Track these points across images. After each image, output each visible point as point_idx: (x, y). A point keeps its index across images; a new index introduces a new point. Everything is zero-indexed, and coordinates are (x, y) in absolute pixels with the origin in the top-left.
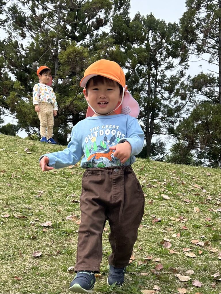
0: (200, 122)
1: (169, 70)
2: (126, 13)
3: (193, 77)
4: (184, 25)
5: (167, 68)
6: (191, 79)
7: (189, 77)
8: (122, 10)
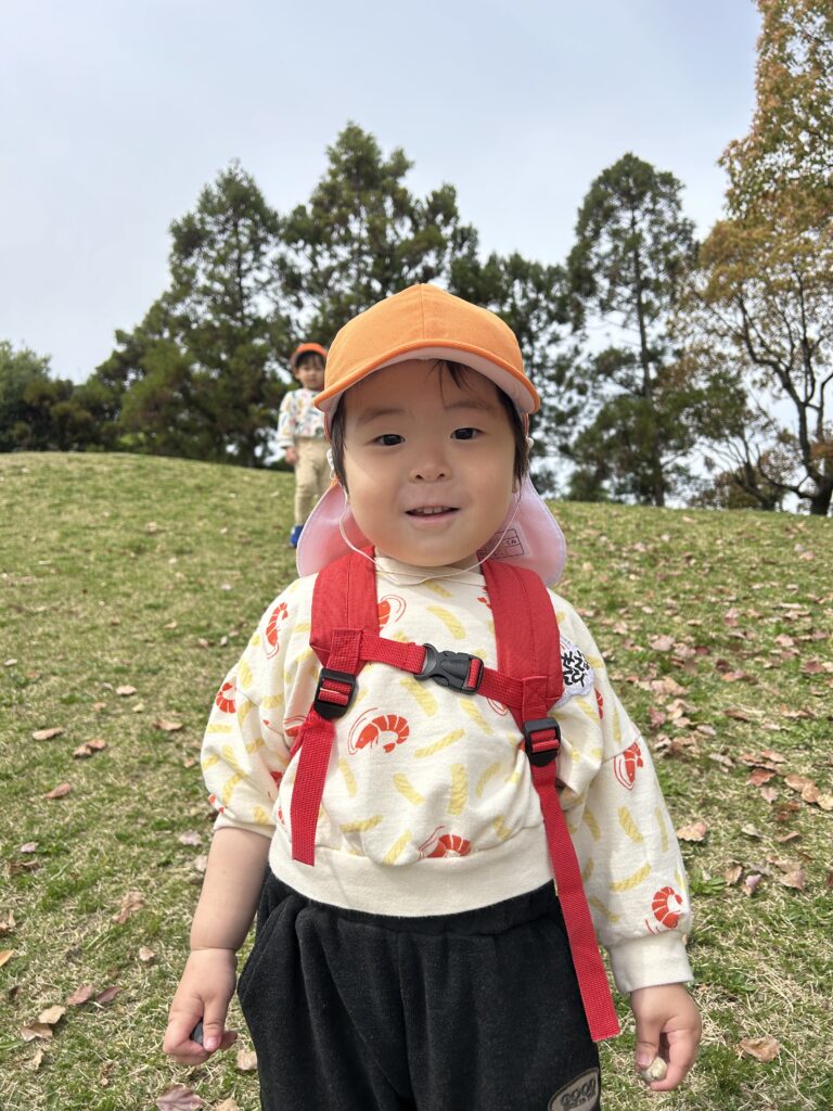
0: (613, 432)
1: (553, 346)
2: (472, 253)
3: (596, 354)
4: (574, 268)
5: (550, 342)
6: (592, 358)
7: (590, 355)
8: (465, 250)
